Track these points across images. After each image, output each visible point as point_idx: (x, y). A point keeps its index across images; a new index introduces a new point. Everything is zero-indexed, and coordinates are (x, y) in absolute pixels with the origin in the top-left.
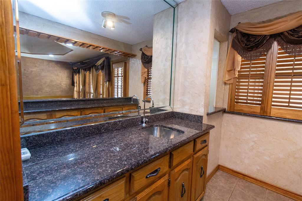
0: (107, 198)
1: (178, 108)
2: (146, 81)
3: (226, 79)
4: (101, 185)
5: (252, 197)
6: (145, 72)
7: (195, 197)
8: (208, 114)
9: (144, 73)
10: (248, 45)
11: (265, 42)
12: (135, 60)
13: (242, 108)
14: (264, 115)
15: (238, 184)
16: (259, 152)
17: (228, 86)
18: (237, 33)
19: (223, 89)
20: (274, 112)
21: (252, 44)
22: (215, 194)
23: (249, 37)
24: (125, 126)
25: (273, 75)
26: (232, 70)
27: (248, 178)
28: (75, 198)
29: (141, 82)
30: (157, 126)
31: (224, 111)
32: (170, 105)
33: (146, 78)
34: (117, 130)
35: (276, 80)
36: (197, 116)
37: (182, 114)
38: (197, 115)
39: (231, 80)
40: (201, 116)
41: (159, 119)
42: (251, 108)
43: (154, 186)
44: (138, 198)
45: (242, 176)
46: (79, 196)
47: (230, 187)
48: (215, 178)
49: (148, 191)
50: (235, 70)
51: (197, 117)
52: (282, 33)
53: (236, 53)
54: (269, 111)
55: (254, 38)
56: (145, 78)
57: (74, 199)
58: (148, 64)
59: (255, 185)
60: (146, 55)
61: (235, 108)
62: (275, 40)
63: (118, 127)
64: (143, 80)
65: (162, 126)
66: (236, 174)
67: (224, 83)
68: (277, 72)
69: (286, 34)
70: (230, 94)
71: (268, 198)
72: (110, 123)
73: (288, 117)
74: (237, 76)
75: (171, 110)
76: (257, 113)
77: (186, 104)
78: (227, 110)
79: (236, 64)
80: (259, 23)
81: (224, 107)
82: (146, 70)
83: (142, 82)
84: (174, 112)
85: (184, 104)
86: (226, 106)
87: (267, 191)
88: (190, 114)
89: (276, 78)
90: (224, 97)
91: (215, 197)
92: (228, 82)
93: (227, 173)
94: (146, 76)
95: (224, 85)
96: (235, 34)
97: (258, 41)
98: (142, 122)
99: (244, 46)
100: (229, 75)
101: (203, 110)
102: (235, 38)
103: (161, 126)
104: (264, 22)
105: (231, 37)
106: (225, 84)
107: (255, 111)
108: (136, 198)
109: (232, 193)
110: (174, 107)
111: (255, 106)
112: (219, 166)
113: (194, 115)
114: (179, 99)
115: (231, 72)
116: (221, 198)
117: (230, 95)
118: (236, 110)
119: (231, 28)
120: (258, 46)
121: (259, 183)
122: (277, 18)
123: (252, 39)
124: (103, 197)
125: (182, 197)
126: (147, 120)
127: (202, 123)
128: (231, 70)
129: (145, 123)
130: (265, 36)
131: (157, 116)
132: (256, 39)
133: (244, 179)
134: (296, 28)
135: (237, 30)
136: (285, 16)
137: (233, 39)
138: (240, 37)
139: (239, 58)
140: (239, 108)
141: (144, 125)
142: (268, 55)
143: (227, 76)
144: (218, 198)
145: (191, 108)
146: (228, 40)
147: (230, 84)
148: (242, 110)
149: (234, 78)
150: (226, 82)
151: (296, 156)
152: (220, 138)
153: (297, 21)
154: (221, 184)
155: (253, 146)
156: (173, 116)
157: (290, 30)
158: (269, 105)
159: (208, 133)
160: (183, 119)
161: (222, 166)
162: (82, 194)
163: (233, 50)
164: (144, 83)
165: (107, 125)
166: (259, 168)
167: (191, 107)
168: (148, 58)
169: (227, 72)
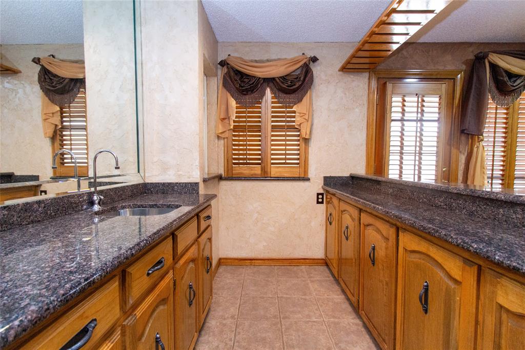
0: (94, 318)
1: (154, 176)
2: (58, 132)
3: (220, 132)
4: (89, 286)
5: (264, 280)
6: (53, 113)
7: (203, 305)
8: (205, 181)
9: (51, 115)
10: (242, 87)
11: (259, 85)
12: (16, 82)
13: (242, 171)
14: (265, 177)
15: (246, 273)
16: (264, 223)
17: (222, 142)
18: (228, 67)
19: (217, 145)
20: (274, 171)
21: (247, 87)
22: (223, 296)
23: (242, 77)
24: (53, 214)
25: (270, 128)
26: (226, 119)
27: (255, 261)
28: (45, 315)
29: (43, 136)
30: (123, 208)
31: (220, 178)
32: (139, 172)
33: (56, 126)
34: (32, 222)
35: (272, 133)
36: (191, 183)
37: (164, 184)
38: (189, 183)
39: (225, 133)
40: (197, 183)
41: (123, 197)
42: (252, 170)
43: (157, 291)
44: (137, 314)
45: (249, 261)
46: (52, 311)
47: (239, 280)
48: (218, 277)
49: (150, 299)
50: (229, 118)
51: (191, 186)
52: (274, 79)
53: (229, 95)
54: (269, 170)
55: (248, 79)
56: (54, 126)
57: (43, 317)
58: (62, 96)
59: (263, 267)
60: (56, 76)
61: (234, 171)
62: (268, 86)
63: (36, 216)
64: (50, 131)
65: (135, 206)
66: (242, 262)
67: (217, 137)
68: (272, 124)
69: (278, 80)
70: (225, 152)
71: (277, 274)
72: (14, 206)
73: (286, 175)
74: (232, 127)
75: (141, 181)
76: (258, 175)
77: (169, 167)
78: (223, 176)
79: (230, 110)
80: (252, 61)
81: (220, 173)
82: (58, 109)
83: (48, 135)
84: (148, 183)
85: (165, 169)
86: (221, 171)
87: (276, 267)
88: (177, 183)
89: (272, 131)
90: (218, 158)
91: (225, 300)
92: (223, 136)
93: (231, 265)
94: (58, 123)
95: (217, 141)
96: (225, 70)
97: (253, 84)
98: (92, 203)
99: (238, 86)
100: (224, 126)
101: (199, 174)
102: (226, 74)
103: (132, 205)
104: (256, 61)
105: (221, 72)
106: (219, 137)
107: (256, 172)
108: (135, 314)
109: (243, 285)
110: (146, 175)
111: (255, 167)
112: (220, 259)
113: (186, 183)
114: (155, 159)
115: (225, 121)
116: (232, 297)
117: (225, 154)
118: (235, 174)
119: (219, 60)
120: (253, 90)
121: (268, 262)
122: (268, 61)
123: (246, 80)
124: (87, 317)
125: (191, 306)
126: (102, 197)
127: (198, 193)
128: (224, 119)
129: (99, 203)
130: (260, 78)
131: (119, 192)
132: (250, 81)
133: (251, 265)
134: (285, 76)
135: (228, 64)
136: (275, 60)
137: (224, 76)
138: (232, 74)
139: (233, 103)
140: (238, 171)
141: (96, 208)
142: (263, 103)
143: (220, 126)
144: (228, 298)
145: (178, 173)
146: (216, 75)
147: (224, 138)
148: (241, 173)
149: (229, 130)
150: (220, 135)
151: (296, 217)
152: (218, 217)
153: (286, 68)
154: (228, 281)
155: (257, 218)
156: (147, 191)
157: (281, 77)
158: (269, 164)
159: (209, 205)
160: (167, 193)
161: (224, 259)
162: (59, 306)
163: (225, 90)
164: (53, 139)
165: (6, 213)
166: (265, 244)
167: (178, 171)
168: (61, 83)
169: (220, 121)
